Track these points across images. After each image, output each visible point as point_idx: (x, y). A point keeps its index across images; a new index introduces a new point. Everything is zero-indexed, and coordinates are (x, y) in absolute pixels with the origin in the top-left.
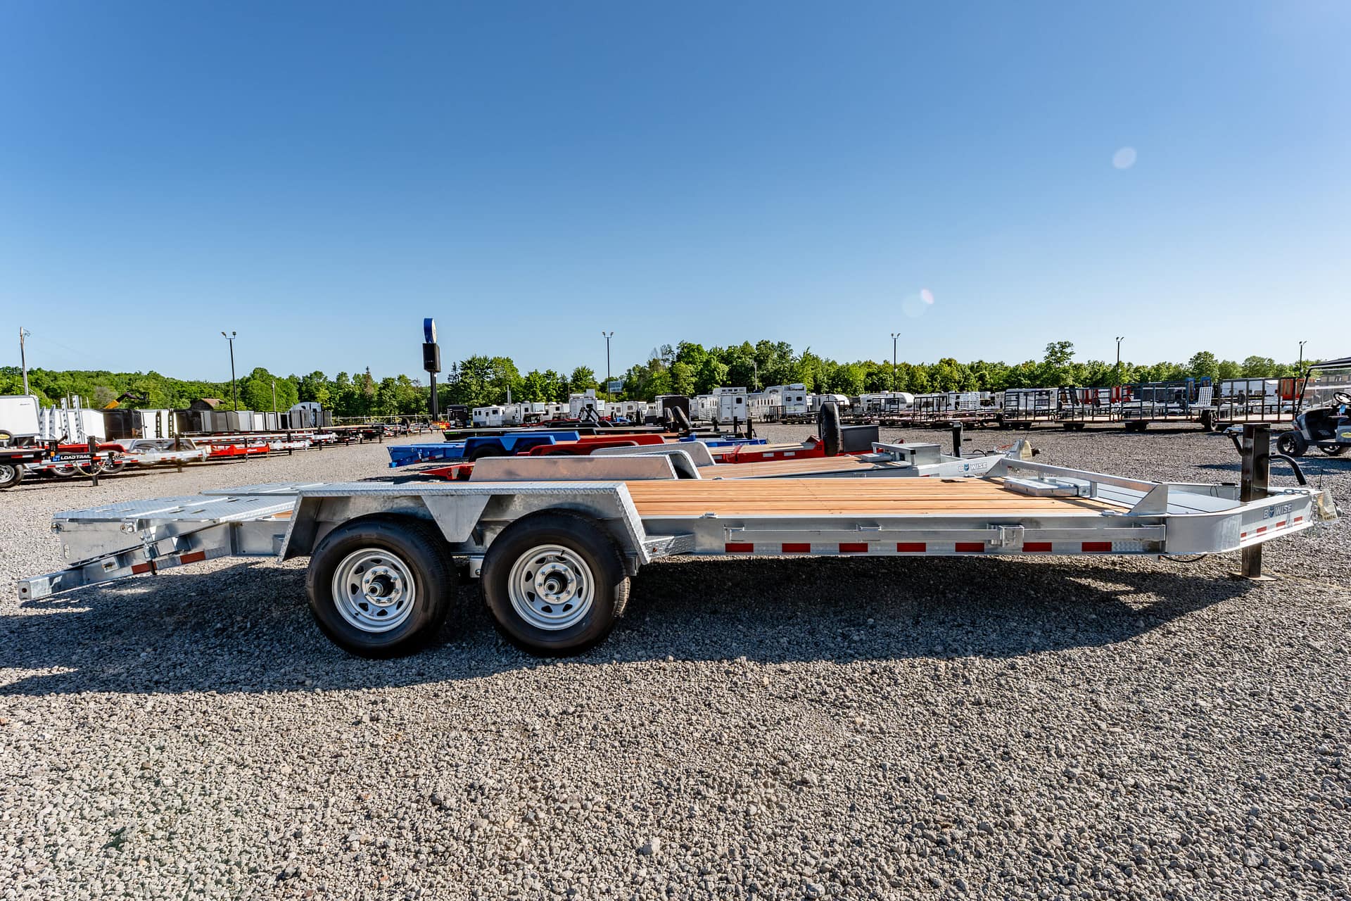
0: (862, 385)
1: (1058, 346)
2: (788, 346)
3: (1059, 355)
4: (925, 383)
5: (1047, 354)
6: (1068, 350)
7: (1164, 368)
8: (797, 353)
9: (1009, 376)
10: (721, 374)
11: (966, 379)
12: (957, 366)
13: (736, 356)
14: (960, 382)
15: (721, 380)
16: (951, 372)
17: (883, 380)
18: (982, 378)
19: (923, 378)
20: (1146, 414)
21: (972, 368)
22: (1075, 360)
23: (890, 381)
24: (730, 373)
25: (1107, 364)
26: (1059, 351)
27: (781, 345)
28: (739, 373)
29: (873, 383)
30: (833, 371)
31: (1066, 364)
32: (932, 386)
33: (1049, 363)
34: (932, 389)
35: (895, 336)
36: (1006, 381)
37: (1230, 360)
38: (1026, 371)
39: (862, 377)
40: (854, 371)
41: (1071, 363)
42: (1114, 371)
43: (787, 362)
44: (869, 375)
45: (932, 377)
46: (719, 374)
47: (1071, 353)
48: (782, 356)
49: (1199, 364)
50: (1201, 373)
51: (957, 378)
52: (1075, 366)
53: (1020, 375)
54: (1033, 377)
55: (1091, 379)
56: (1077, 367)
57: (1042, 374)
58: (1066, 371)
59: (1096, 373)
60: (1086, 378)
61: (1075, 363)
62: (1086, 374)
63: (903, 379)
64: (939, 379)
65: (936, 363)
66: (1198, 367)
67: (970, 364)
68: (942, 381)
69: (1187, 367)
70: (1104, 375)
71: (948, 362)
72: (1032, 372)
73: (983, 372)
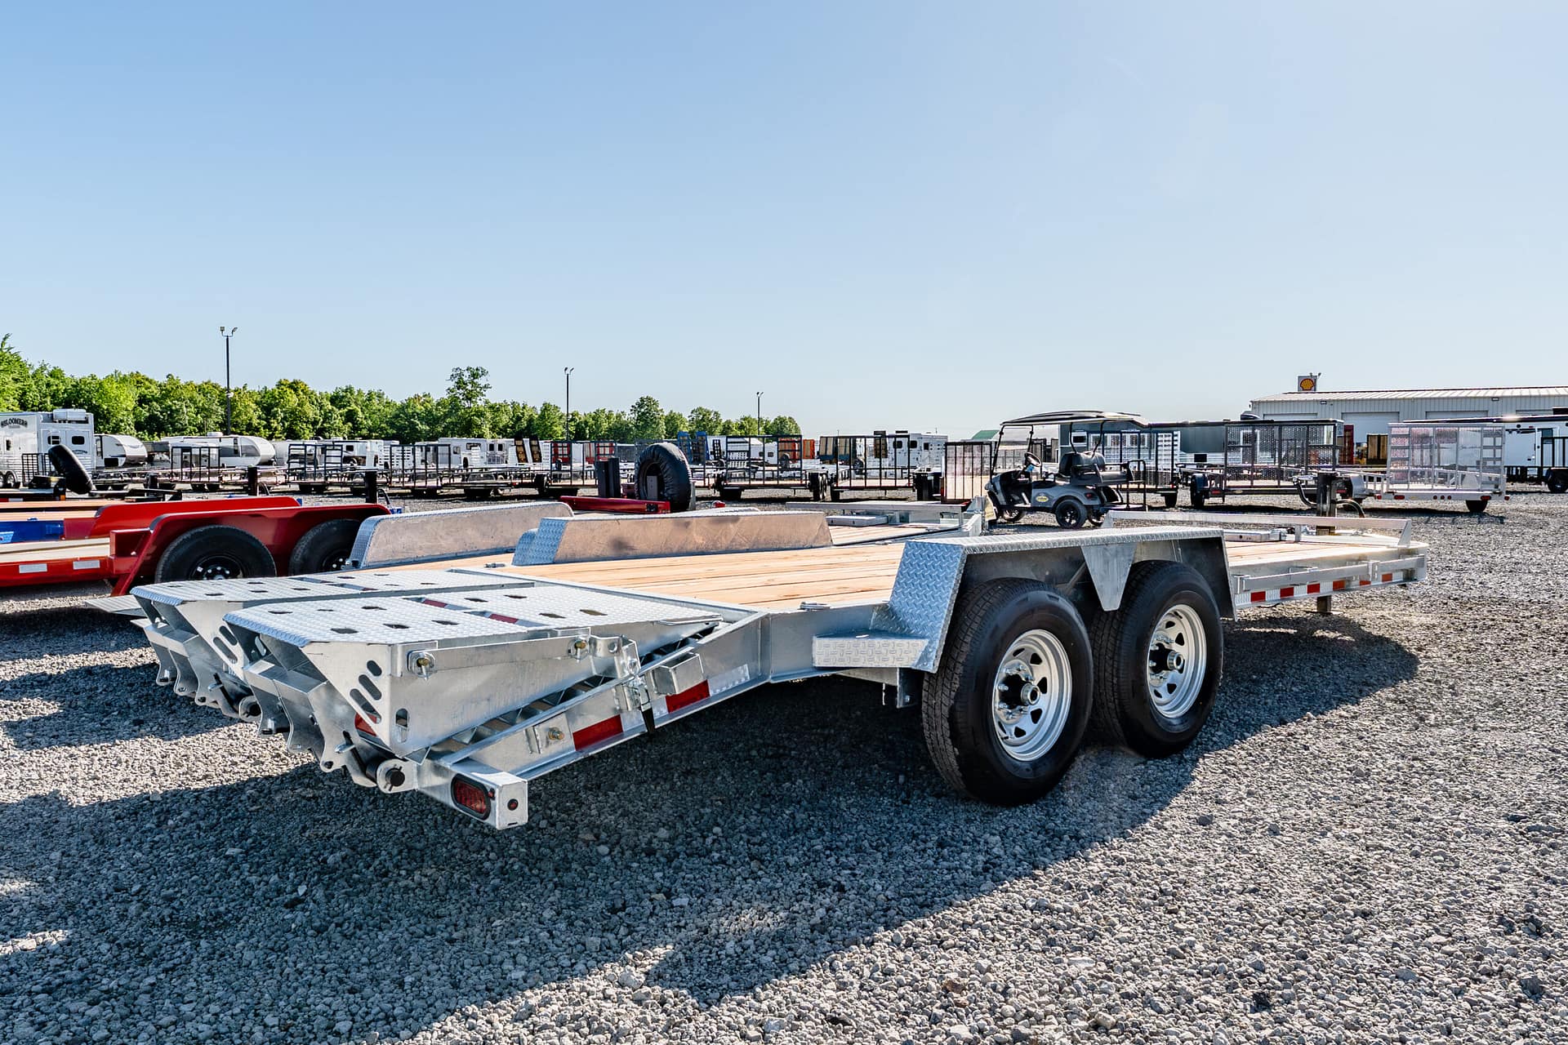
0: (131, 419)
1: (467, 374)
3: (469, 387)
4: (255, 422)
5: (452, 384)
6: (481, 381)
7: (603, 416)
9: (397, 416)
11: (326, 418)
12: (309, 394)
14: (315, 423)
16: (301, 406)
17: (172, 413)
18: (350, 417)
19: (254, 415)
20: (576, 477)
21: (334, 400)
22: (493, 396)
23: (188, 414)
25: (531, 407)
26: (468, 382)
29: (152, 418)
30: (62, 387)
31: (479, 403)
32: (268, 426)
33: (454, 399)
34: (268, 433)
35: (227, 332)
36: (391, 426)
37: (676, 411)
38: (419, 408)
39: (131, 404)
40: (113, 389)
41: (487, 402)
42: (542, 417)
44: (142, 400)
45: (267, 410)
47: (486, 387)
49: (643, 414)
50: (644, 425)
51: (311, 415)
52: (491, 407)
53: (412, 417)
54: (431, 419)
55: (513, 427)
56: (495, 409)
57: (446, 415)
58: (480, 414)
59: (519, 419)
60: (506, 426)
61: (492, 402)
62: (505, 419)
64: (280, 415)
65: (272, 386)
66: (641, 417)
67: (331, 392)
68: (285, 418)
69: (629, 417)
70: (530, 420)
71: (294, 386)
72: (430, 412)
73: (353, 406)
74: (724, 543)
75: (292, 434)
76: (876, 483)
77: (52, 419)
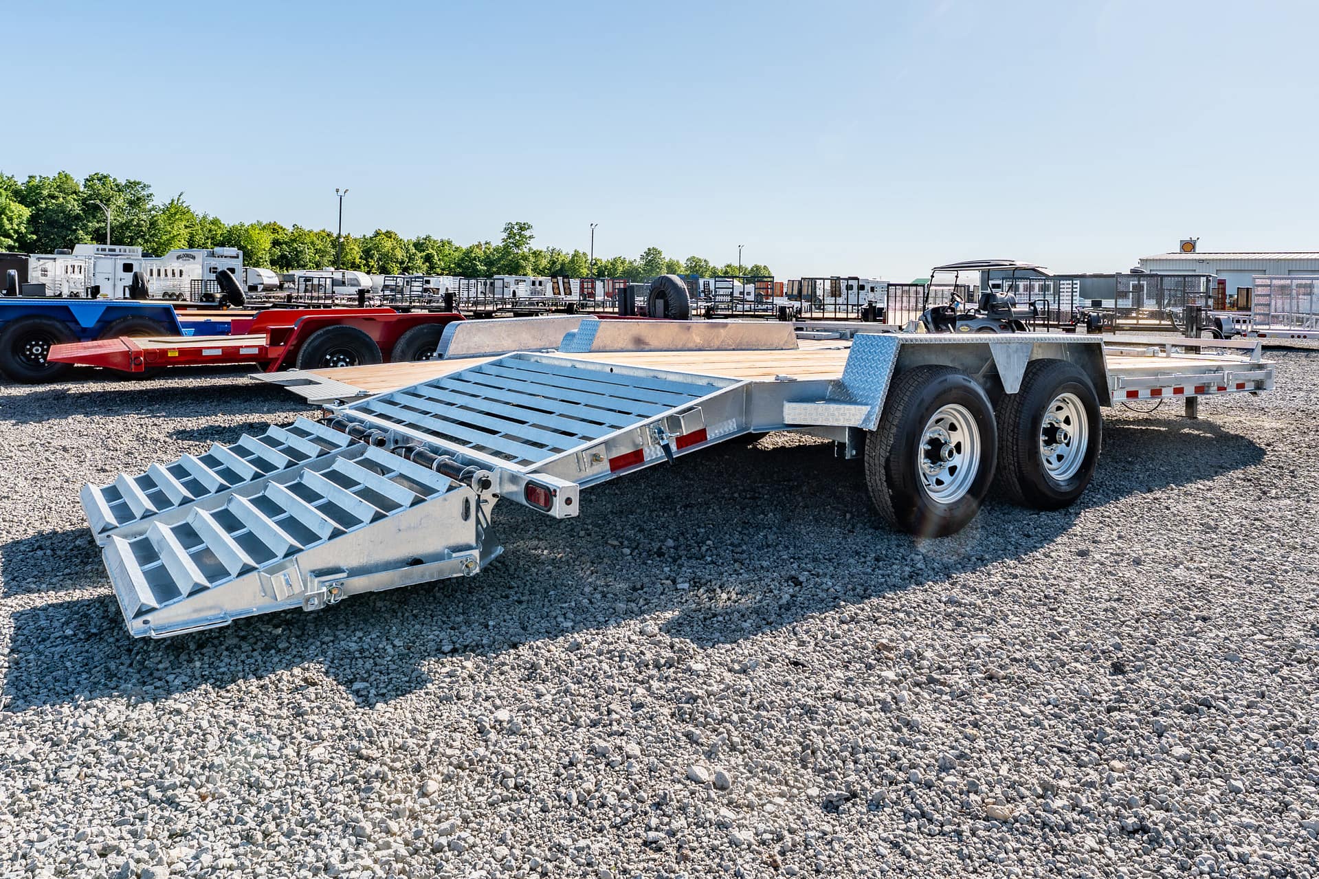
0: (267, 257)
1: (516, 227)
2: (145, 187)
3: (517, 237)
4: (357, 261)
5: (505, 235)
6: (527, 233)
7: (619, 262)
8: (160, 199)
9: (463, 259)
10: (16, 221)
11: (411, 259)
12: (399, 241)
13: (45, 193)
14: (402, 263)
15: (16, 232)
16: (393, 249)
17: (298, 253)
18: (428, 258)
19: (356, 253)
20: (599, 306)
21: (417, 245)
22: (535, 245)
23: (309, 254)
24: (33, 220)
25: (564, 253)
26: (517, 233)
27: (131, 185)
28: (52, 223)
29: (283, 256)
30: (219, 232)
31: (525, 250)
32: (367, 265)
33: (506, 247)
34: (367, 269)
35: (341, 192)
36: (459, 265)
37: (675, 259)
38: (480, 253)
39: (268, 246)
40: (255, 234)
42: (572, 261)
43: (144, 211)
44: (276, 243)
45: (367, 254)
46: (10, 220)
47: (530, 237)
48: (134, 203)
49: (650, 261)
50: (651, 270)
51: (400, 257)
52: (534, 253)
53: (475, 259)
54: (489, 262)
55: (549, 269)
56: (536, 254)
57: (500, 259)
58: (525, 258)
59: (554, 263)
60: (545, 268)
61: (535, 249)
62: (544, 263)
63: (328, 253)
64: (377, 256)
66: (649, 263)
67: (414, 240)
68: (380, 259)
69: (639, 263)
70: (563, 265)
71: (388, 234)
72: (488, 257)
73: (431, 251)
74: (717, 343)
75: (384, 270)
76: (832, 315)
77: (213, 255)
